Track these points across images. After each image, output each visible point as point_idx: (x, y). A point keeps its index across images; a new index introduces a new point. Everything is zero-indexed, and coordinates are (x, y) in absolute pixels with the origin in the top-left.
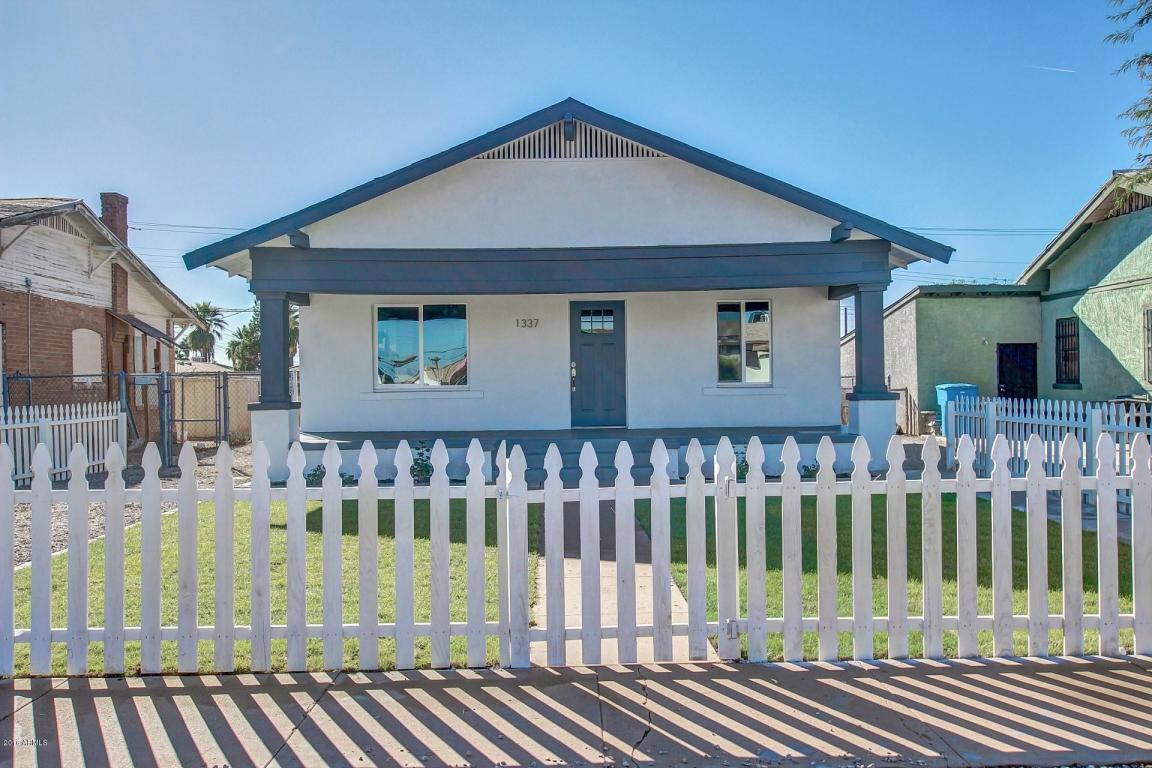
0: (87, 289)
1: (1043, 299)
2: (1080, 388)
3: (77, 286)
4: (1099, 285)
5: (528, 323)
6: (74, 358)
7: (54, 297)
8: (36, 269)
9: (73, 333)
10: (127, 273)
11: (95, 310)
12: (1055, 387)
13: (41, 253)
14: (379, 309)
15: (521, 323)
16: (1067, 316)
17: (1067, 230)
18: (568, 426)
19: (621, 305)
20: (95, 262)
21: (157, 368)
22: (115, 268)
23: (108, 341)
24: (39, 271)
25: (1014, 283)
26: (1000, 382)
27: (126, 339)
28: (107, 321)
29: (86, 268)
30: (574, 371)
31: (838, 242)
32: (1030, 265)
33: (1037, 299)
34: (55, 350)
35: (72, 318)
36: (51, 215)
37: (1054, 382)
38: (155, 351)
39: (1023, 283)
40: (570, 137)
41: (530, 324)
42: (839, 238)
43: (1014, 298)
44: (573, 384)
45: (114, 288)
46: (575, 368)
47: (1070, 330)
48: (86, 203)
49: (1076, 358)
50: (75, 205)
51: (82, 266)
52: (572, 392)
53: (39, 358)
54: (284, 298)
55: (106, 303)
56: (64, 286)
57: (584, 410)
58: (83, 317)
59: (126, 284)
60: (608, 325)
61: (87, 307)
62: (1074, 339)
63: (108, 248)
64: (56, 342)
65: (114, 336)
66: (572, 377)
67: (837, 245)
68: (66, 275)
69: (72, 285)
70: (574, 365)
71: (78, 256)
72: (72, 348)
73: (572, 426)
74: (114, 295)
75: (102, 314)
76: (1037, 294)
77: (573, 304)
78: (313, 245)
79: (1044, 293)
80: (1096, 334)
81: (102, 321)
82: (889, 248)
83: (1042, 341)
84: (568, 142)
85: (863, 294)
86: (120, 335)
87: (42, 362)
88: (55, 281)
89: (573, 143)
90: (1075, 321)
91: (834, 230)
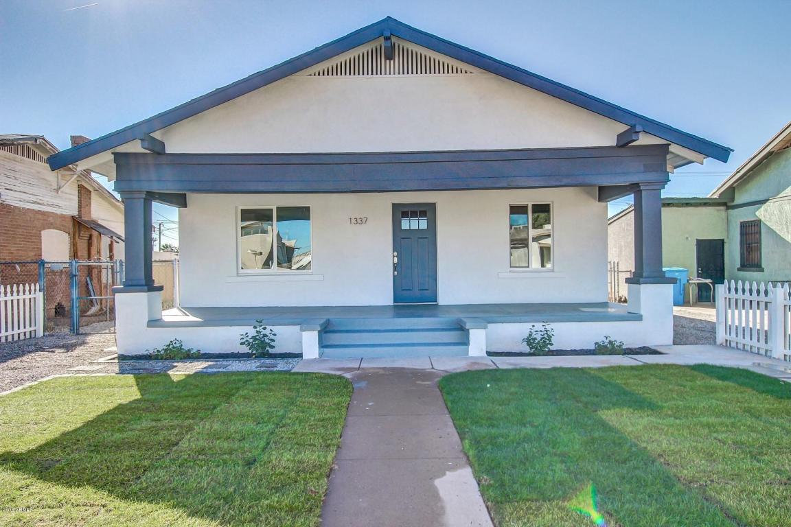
0: (56, 201)
1: (728, 208)
2: (762, 270)
3: (46, 199)
4: (780, 195)
5: (359, 221)
6: (42, 250)
7: (24, 207)
8: (6, 185)
9: (43, 232)
10: (90, 192)
11: (63, 217)
12: (739, 270)
13: (12, 174)
14: (242, 210)
15: (353, 221)
16: (752, 219)
17: (755, 156)
18: (392, 303)
19: (433, 206)
20: (63, 183)
21: (111, 257)
22: (81, 187)
23: (74, 239)
24: (9, 187)
25: (708, 196)
26: (698, 267)
27: (91, 237)
28: (74, 225)
29: (55, 186)
30: (396, 259)
31: (623, 146)
32: (722, 183)
33: (723, 208)
34: (24, 244)
35: (41, 221)
36: (13, 144)
37: (739, 266)
38: (110, 245)
39: (716, 196)
40: (390, 56)
41: (360, 221)
42: (624, 142)
43: (708, 208)
44: (395, 269)
45: (80, 202)
46: (396, 256)
47: (754, 229)
48: (47, 138)
49: (759, 249)
50: (36, 140)
51: (51, 185)
52: (394, 276)
53: (9, 250)
54: (144, 196)
55: (74, 212)
56: (33, 198)
57: (403, 290)
58: (52, 221)
59: (90, 199)
60: (423, 224)
61: (56, 214)
62: (757, 236)
63: (72, 173)
64: (25, 238)
65: (79, 234)
66: (394, 264)
67: (623, 149)
68: (35, 191)
69: (42, 198)
70: (396, 254)
71: (48, 179)
72: (41, 243)
73: (394, 302)
74: (80, 207)
75: (71, 220)
76: (725, 204)
77: (395, 206)
78: (168, 151)
79: (729, 204)
80: (777, 232)
81: (70, 225)
82: (667, 152)
83: (728, 237)
84: (388, 61)
85: (643, 192)
86: (85, 234)
87: (12, 253)
88: (24, 194)
89: (392, 62)
90: (758, 223)
91: (620, 137)
